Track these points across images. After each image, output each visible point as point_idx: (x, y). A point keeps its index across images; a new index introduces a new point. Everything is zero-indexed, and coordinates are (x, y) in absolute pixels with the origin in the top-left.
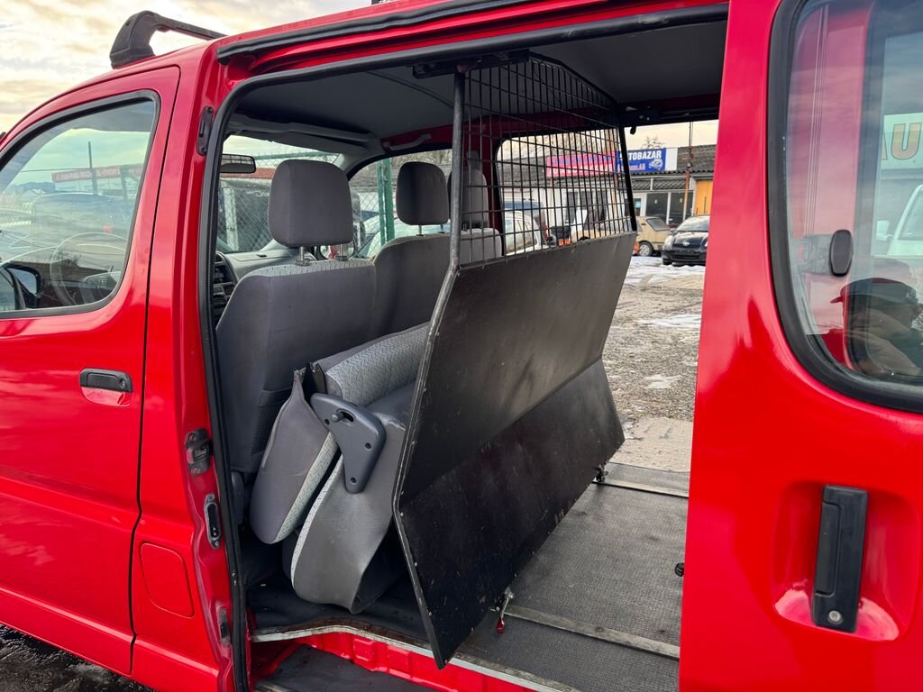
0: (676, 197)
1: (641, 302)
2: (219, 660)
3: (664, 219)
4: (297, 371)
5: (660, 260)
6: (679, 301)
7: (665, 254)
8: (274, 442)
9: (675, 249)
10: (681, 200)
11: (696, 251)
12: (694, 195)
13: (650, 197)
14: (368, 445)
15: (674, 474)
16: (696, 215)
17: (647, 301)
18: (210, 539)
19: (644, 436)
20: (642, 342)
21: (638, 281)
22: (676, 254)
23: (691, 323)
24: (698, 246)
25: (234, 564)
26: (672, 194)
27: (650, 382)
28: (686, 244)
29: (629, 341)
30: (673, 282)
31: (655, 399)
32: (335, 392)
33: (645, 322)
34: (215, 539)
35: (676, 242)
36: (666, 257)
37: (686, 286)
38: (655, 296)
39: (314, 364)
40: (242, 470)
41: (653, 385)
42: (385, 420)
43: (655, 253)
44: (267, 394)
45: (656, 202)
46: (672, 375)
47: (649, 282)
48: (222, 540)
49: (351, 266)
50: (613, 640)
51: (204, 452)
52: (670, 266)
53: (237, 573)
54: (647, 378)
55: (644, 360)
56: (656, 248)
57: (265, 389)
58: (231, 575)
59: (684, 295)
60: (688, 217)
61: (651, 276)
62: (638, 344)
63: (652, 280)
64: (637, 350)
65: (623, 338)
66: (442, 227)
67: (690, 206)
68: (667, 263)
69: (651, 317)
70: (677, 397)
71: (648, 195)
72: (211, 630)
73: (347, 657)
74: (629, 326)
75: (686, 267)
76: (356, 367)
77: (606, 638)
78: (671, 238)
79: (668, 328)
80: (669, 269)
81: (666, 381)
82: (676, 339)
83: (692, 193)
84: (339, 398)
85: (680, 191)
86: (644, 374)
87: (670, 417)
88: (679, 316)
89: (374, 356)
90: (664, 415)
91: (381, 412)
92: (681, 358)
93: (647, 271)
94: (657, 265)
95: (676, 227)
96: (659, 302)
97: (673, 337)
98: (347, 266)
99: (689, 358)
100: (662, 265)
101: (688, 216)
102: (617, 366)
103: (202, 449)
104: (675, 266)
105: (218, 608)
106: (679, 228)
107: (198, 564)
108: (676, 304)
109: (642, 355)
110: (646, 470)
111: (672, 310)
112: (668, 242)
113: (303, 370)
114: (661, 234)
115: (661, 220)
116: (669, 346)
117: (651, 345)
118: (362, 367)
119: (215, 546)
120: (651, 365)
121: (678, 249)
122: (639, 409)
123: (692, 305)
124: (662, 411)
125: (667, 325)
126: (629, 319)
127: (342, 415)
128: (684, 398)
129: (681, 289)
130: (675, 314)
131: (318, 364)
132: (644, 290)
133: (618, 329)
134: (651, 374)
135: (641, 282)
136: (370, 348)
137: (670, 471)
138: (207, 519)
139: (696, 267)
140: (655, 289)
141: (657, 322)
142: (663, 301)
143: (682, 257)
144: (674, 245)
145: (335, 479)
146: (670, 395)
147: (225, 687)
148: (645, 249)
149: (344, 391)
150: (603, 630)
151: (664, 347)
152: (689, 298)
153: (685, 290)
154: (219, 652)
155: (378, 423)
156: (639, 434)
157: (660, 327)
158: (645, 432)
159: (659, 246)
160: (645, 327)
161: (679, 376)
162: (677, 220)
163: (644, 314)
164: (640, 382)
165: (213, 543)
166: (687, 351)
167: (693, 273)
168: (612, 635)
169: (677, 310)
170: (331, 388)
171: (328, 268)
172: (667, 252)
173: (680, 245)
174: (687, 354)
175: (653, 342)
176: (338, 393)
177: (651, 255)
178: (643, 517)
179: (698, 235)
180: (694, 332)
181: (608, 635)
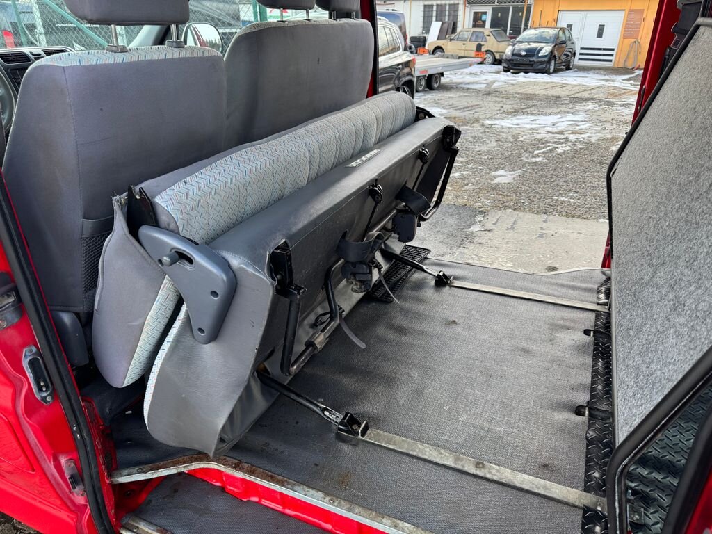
0: (516, 11)
1: (486, 104)
2: (73, 509)
3: (506, 31)
4: (117, 197)
5: (501, 67)
6: (517, 104)
7: (505, 63)
8: (103, 284)
9: (513, 58)
10: (521, 14)
11: (531, 60)
12: (532, 9)
13: (495, 11)
14: (214, 294)
15: (537, 277)
16: (532, 28)
17: (491, 104)
18: (38, 396)
19: (493, 227)
20: (487, 141)
21: (483, 86)
22: (515, 62)
23: (528, 124)
24: (533, 56)
25: (73, 419)
26: (513, 8)
27: (495, 177)
28: (523, 53)
29: (477, 140)
30: (511, 87)
31: (501, 193)
32: (169, 225)
33: (490, 122)
34: (44, 394)
35: (515, 52)
36: (506, 65)
37: (522, 91)
38: (497, 99)
39: (137, 188)
40: (77, 310)
41: (498, 180)
42: (236, 261)
43: (497, 62)
44: (89, 223)
45: (499, 15)
46: (514, 171)
47: (492, 87)
48: (54, 394)
49: (189, 55)
50: (495, 478)
51: (11, 300)
52: (509, 73)
53: (78, 426)
54: (493, 173)
55: (490, 157)
56: (498, 57)
57: (84, 218)
58: (72, 429)
59: (521, 99)
60: (525, 30)
61: (494, 82)
62: (484, 143)
63: (495, 85)
64: (484, 148)
65: (472, 137)
66: (307, 13)
67: (527, 19)
68: (506, 70)
69: (495, 118)
70: (519, 190)
71: (493, 8)
72: (58, 484)
73: (218, 484)
74: (477, 126)
75: (522, 74)
76: (196, 191)
77: (488, 476)
78: (510, 48)
79: (509, 128)
80: (508, 76)
81: (509, 176)
82: (516, 137)
83: (530, 7)
84: (175, 233)
85: (520, 5)
86: (490, 169)
87: (515, 209)
88: (518, 117)
89: (222, 174)
90: (510, 208)
91: (228, 250)
92: (521, 154)
93: (491, 77)
94: (498, 73)
95: (515, 38)
96: (501, 105)
97: (514, 136)
98: (183, 55)
99: (527, 155)
100: (503, 73)
101: (526, 28)
102: (467, 163)
103: (9, 296)
104: (513, 73)
105: (63, 460)
106: (518, 39)
107: (27, 425)
108: (515, 107)
109: (488, 152)
110: (510, 273)
111: (513, 112)
112: (508, 51)
113: (125, 195)
114: (502, 44)
115: (503, 32)
116: (510, 144)
117: (495, 144)
118: (206, 189)
119: (46, 402)
120: (497, 162)
121: (516, 58)
122: (487, 202)
123: (528, 108)
124: (507, 204)
125: (508, 125)
126: (477, 120)
127: (177, 256)
128: (525, 191)
129: (518, 94)
130: (515, 116)
131: (141, 190)
132: (489, 94)
133: (468, 130)
134: (496, 169)
135: (486, 87)
136: (218, 163)
137: (533, 274)
138: (30, 375)
139: (530, 74)
140: (497, 93)
141: (500, 123)
142: (504, 104)
143: (519, 65)
144: (513, 54)
145: (181, 326)
146: (513, 189)
147: (85, 530)
148: (489, 58)
149: (180, 223)
150: (484, 466)
151: (506, 145)
152: (526, 102)
153: (521, 94)
154: (73, 502)
155: (226, 266)
156: (489, 225)
157: (502, 127)
158: (494, 224)
159: (500, 55)
160: (490, 127)
161: (520, 171)
162: (516, 32)
163: (488, 115)
164: (488, 177)
165: (44, 399)
166: (525, 149)
167: (528, 80)
168: (493, 471)
169: (516, 112)
170: (163, 219)
171: (156, 57)
172: (508, 61)
173: (519, 55)
174: (526, 151)
175: (497, 141)
176: (172, 226)
177: (494, 64)
178: (512, 325)
179: (534, 45)
180: (531, 132)
181: (490, 472)
